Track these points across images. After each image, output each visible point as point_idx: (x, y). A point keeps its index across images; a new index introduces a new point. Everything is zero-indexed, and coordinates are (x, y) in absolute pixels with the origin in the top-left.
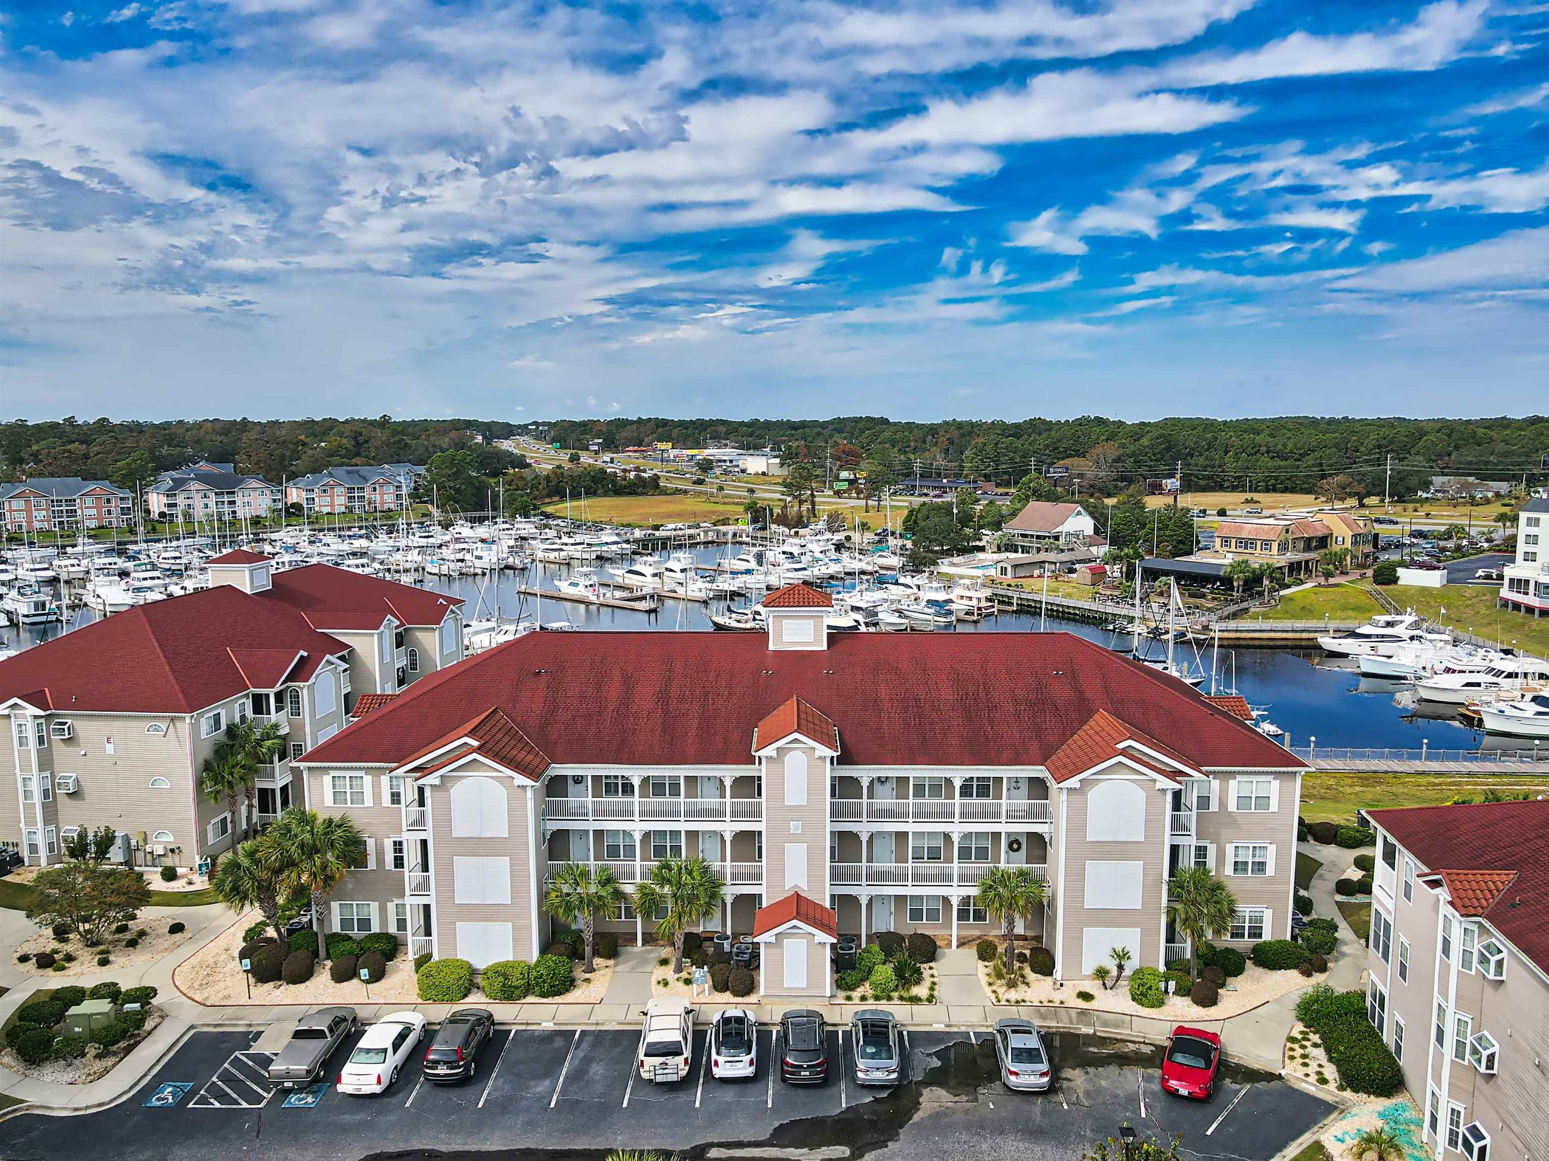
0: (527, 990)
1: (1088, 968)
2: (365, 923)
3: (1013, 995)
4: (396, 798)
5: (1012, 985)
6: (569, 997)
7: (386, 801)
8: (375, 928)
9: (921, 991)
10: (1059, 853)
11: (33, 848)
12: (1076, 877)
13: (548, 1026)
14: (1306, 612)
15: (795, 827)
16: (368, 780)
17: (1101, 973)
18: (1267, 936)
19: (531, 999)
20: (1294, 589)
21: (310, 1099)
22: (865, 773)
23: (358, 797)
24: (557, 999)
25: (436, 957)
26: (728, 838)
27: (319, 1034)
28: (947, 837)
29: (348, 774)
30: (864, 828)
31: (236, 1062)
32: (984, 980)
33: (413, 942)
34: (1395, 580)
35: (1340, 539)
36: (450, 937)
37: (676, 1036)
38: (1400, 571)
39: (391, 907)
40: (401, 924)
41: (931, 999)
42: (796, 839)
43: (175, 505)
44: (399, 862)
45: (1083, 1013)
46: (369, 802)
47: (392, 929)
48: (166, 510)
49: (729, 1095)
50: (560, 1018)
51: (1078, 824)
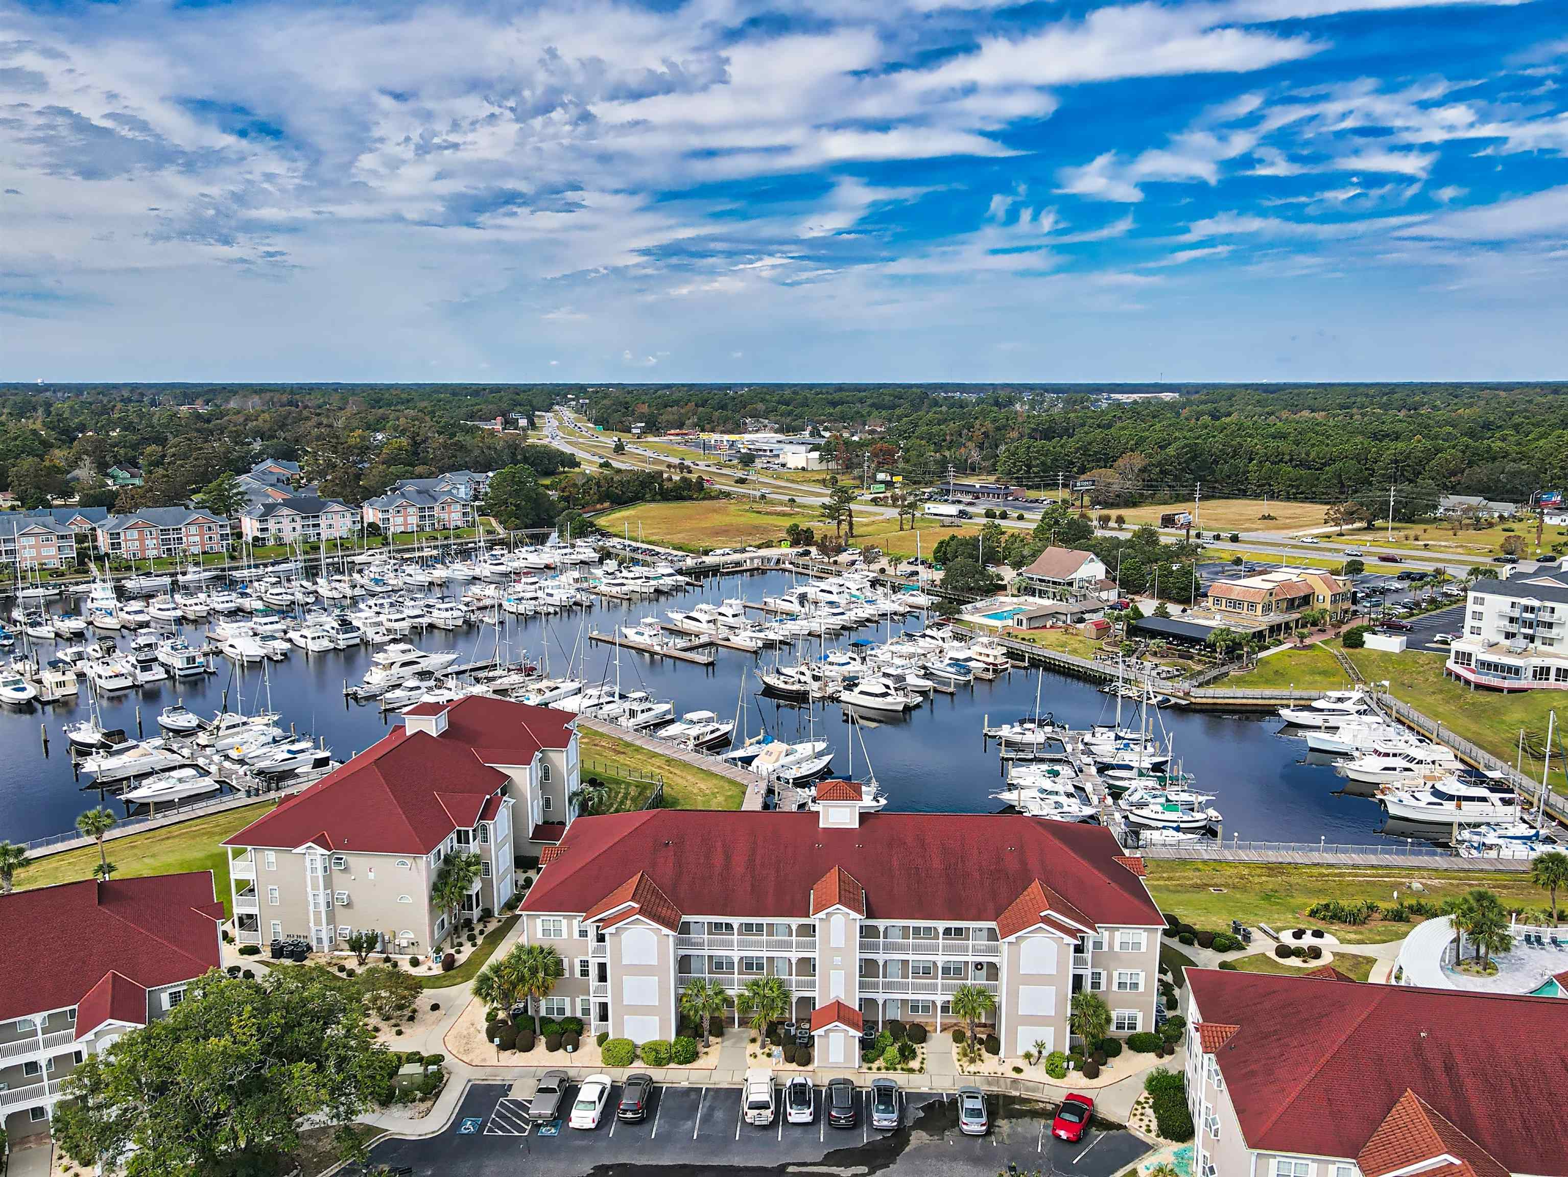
0: (670, 1060)
1: (1021, 1052)
2: (561, 1011)
3: (972, 1068)
4: (583, 934)
5: (972, 1061)
6: (695, 1065)
7: (576, 935)
8: (568, 1014)
9: (914, 1064)
11: (319, 940)
12: (1014, 995)
13: (685, 1084)
14: (1278, 676)
15: (838, 959)
16: (565, 922)
17: (1028, 1056)
18: (1139, 1029)
19: (672, 1065)
20: (1273, 650)
21: (553, 1131)
22: (881, 924)
23: (558, 932)
24: (689, 1066)
25: (611, 1037)
26: (794, 962)
27: (553, 1091)
28: (934, 963)
29: (552, 918)
30: (880, 957)
31: (502, 1104)
32: (955, 1057)
33: (594, 1026)
34: (1361, 644)
35: (1321, 597)
36: (620, 1025)
37: (765, 1098)
38: (1367, 636)
39: (578, 1001)
40: (586, 1011)
41: (921, 1070)
42: (837, 968)
43: (267, 529)
44: (585, 973)
45: (1015, 1081)
46: (565, 935)
47: (579, 1014)
48: (259, 534)
49: (797, 1133)
50: (692, 1079)
51: (1014, 963)
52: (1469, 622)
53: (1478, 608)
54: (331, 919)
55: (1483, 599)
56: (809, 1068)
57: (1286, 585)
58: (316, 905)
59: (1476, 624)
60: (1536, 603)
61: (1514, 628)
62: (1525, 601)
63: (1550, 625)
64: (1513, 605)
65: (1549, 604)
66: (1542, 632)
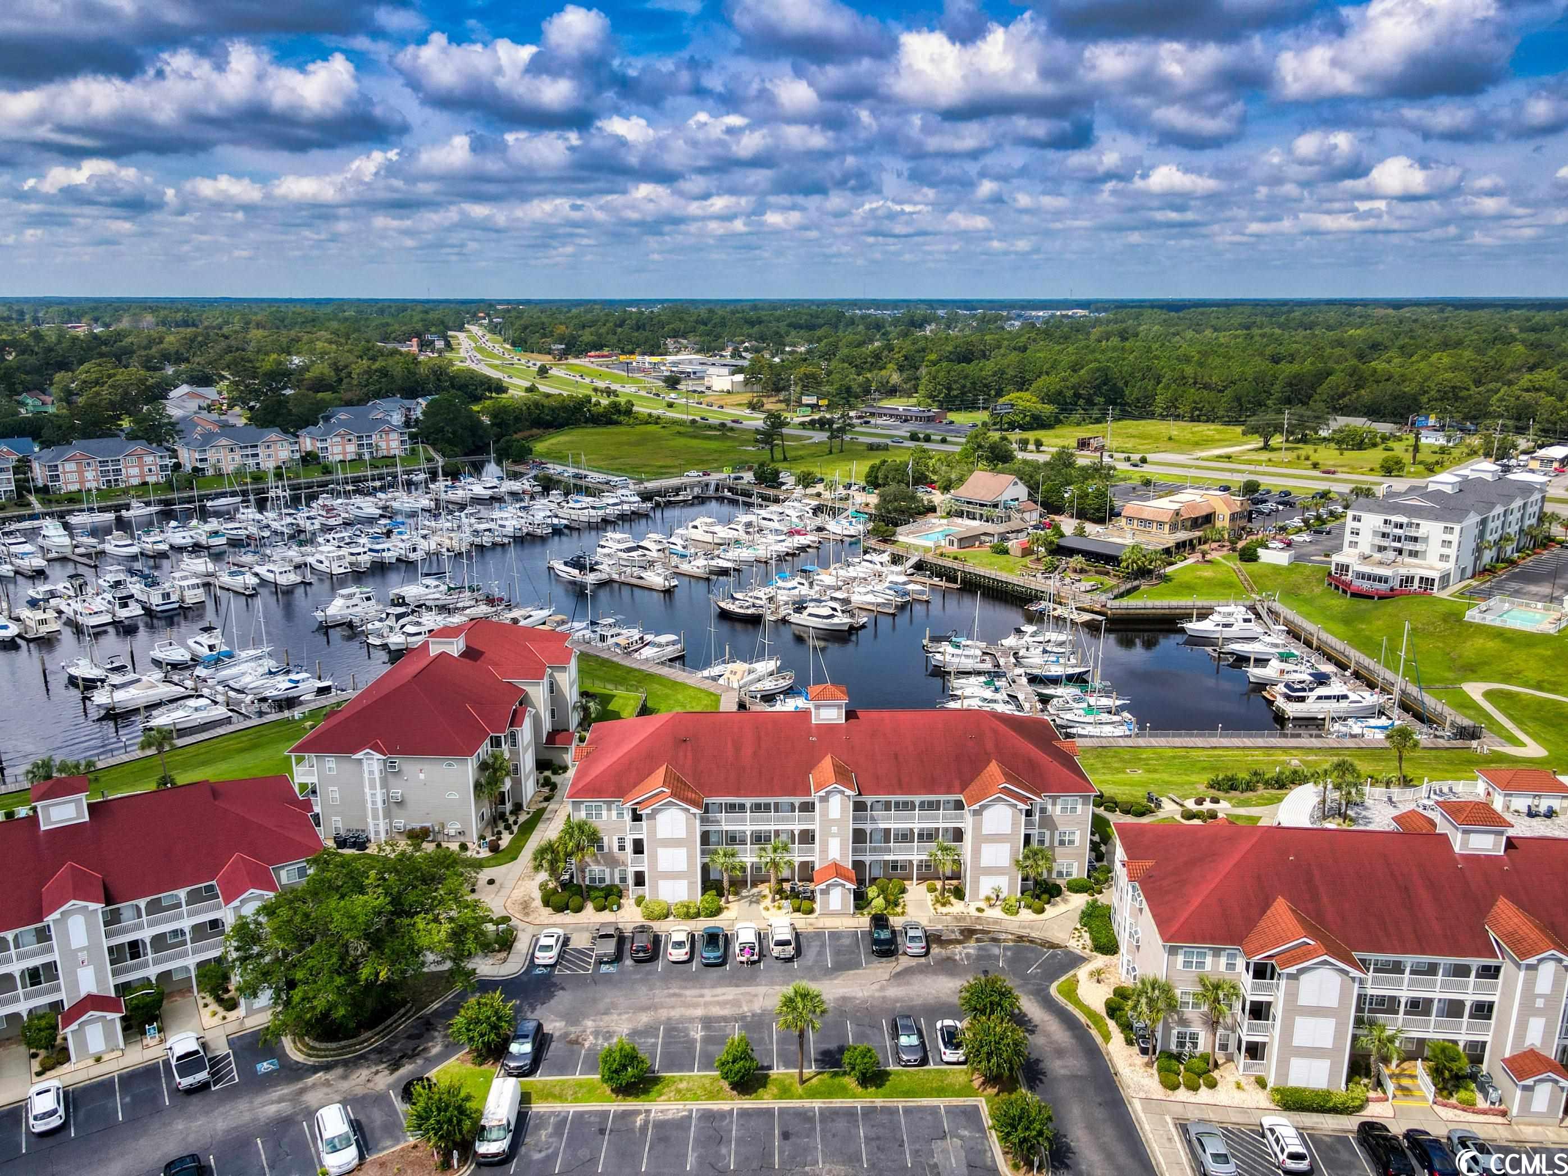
0: (699, 914)
1: (982, 896)
2: (602, 879)
3: (945, 910)
4: (619, 816)
5: (944, 905)
6: (720, 917)
7: (614, 816)
8: (608, 882)
9: (899, 910)
10: (968, 837)
11: (377, 833)
12: (976, 852)
14: (1183, 588)
15: (835, 829)
16: (605, 806)
17: (988, 899)
18: (1075, 876)
19: (701, 918)
20: (1179, 565)
22: (869, 799)
23: (599, 816)
24: (717, 917)
26: (796, 833)
28: (911, 830)
29: (592, 804)
30: (868, 827)
32: (930, 903)
33: (632, 891)
34: (1255, 558)
36: (655, 888)
38: (1260, 551)
39: (617, 871)
40: (623, 880)
41: (903, 913)
42: (834, 836)
43: (206, 460)
44: (622, 848)
45: (978, 918)
46: (605, 817)
47: (617, 882)
48: (198, 465)
49: (810, 962)
51: (977, 827)
52: (1348, 537)
53: (1356, 524)
54: (388, 814)
55: (1360, 516)
56: (813, 916)
57: (1192, 505)
58: (374, 803)
59: (1354, 539)
60: (1403, 520)
61: (1385, 543)
62: (1395, 518)
63: (1416, 539)
64: (1386, 522)
65: (1415, 521)
66: (1409, 546)
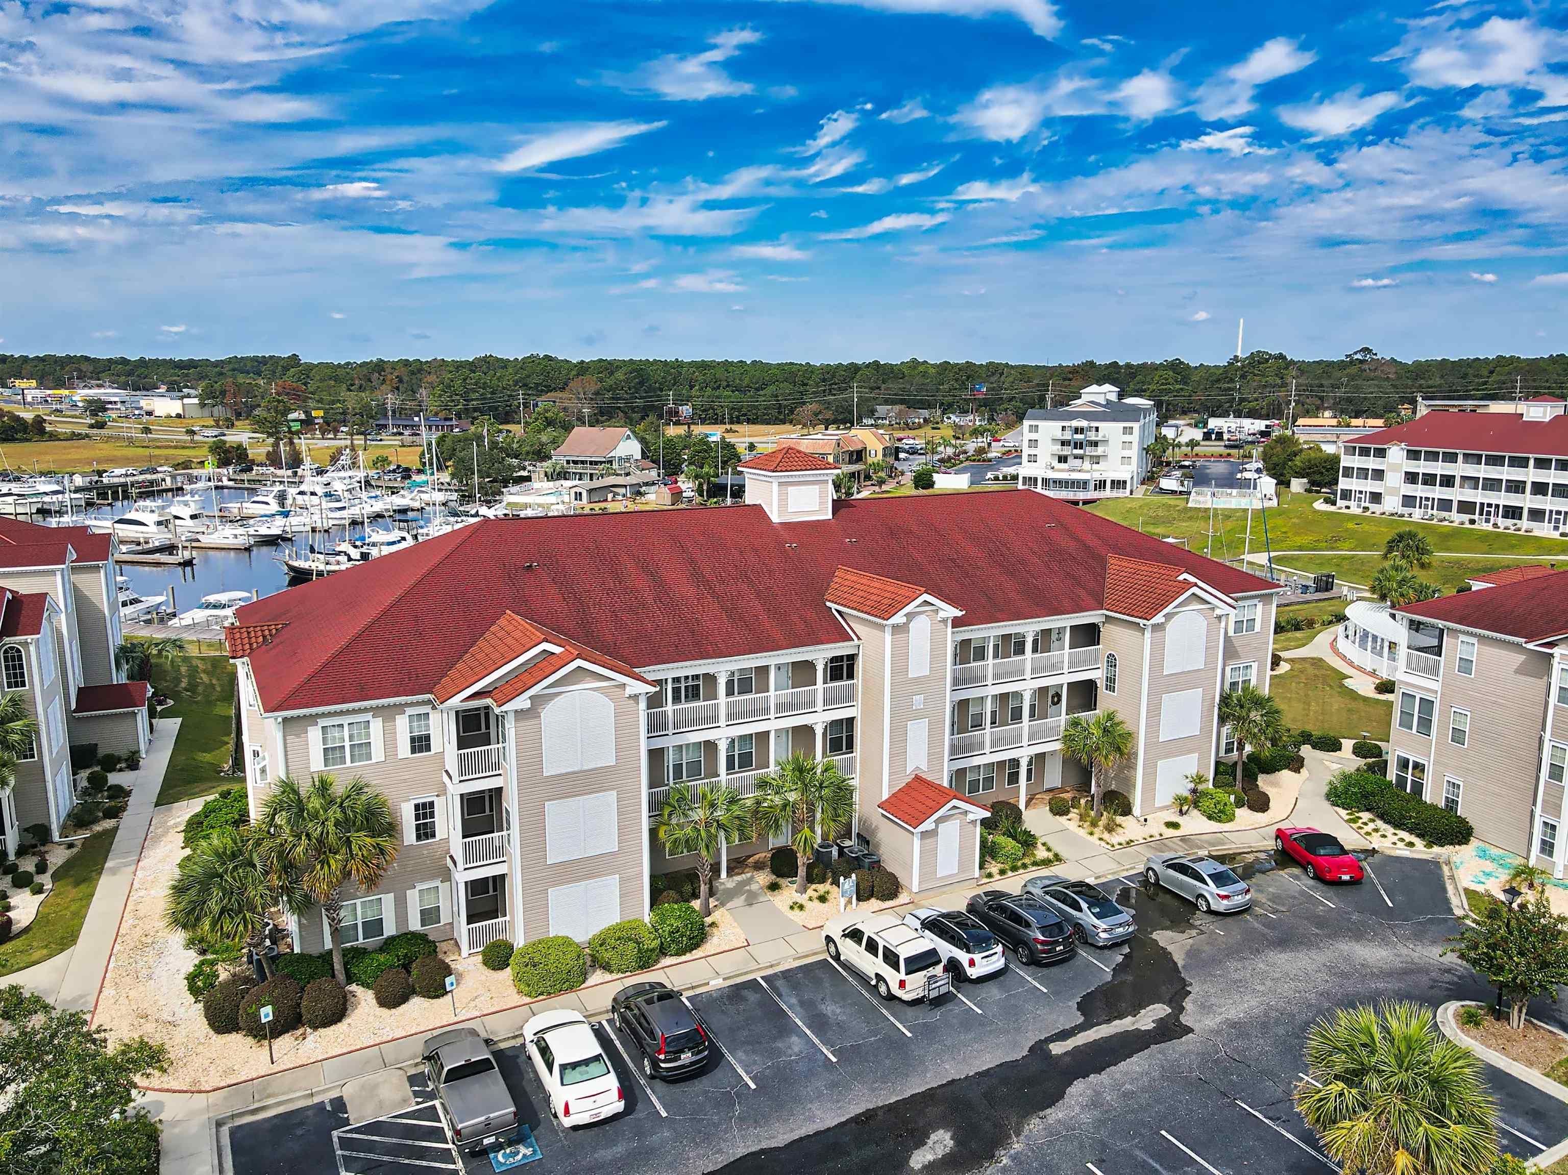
0: (663, 951)
1: (1164, 799)
2: (374, 927)
4: (421, 743)
5: (1105, 830)
6: (709, 947)
7: (404, 748)
8: (390, 929)
12: (1155, 712)
13: (717, 983)
15: (919, 702)
16: (377, 725)
17: (1178, 801)
19: (667, 961)
21: (524, 1150)
23: (362, 750)
24: (697, 953)
25: (519, 941)
26: (820, 731)
27: (482, 1066)
28: (1019, 696)
29: (345, 720)
31: (345, 1143)
32: (1085, 833)
33: (467, 938)
35: (873, 452)
36: (541, 911)
38: (936, 477)
39: (413, 896)
40: (435, 914)
41: (1058, 858)
44: (428, 830)
46: (378, 753)
47: (415, 925)
49: (993, 992)
50: (726, 970)
51: (1158, 659)
52: (1026, 451)
53: (1034, 436)
55: (1037, 426)
56: (903, 898)
57: (846, 438)
59: (1033, 451)
60: (1084, 423)
61: (1067, 451)
62: (1075, 423)
63: (1095, 444)
64: (1063, 428)
65: (1094, 424)
66: (1089, 451)
